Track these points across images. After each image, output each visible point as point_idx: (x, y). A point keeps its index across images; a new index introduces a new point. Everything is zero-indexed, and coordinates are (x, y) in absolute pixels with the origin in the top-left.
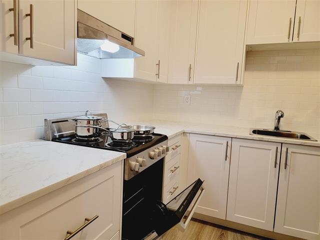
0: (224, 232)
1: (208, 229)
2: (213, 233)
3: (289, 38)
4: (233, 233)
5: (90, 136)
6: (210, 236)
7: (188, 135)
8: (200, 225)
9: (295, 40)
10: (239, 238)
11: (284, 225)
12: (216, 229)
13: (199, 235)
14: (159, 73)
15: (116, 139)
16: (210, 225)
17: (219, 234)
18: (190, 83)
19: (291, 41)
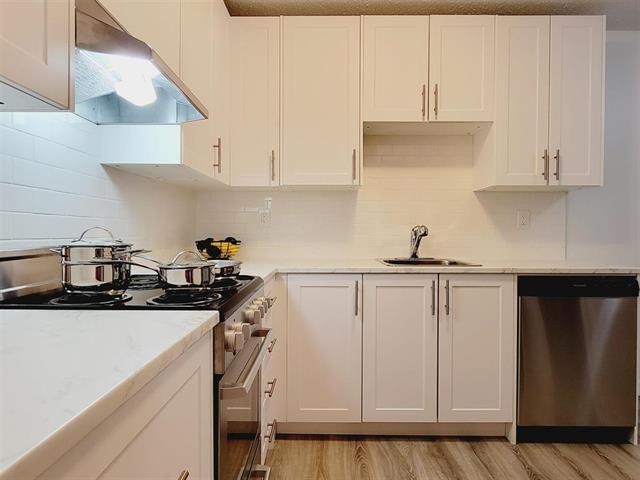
0: (360, 444)
1: (333, 447)
2: (343, 452)
3: (424, 115)
4: (374, 442)
5: (107, 287)
6: (341, 459)
7: (284, 277)
8: (316, 444)
9: (432, 118)
10: (387, 448)
11: (452, 407)
12: (345, 443)
13: (321, 463)
14: (220, 162)
15: (176, 286)
16: (334, 440)
17: (354, 451)
18: (275, 184)
19: (426, 120)
